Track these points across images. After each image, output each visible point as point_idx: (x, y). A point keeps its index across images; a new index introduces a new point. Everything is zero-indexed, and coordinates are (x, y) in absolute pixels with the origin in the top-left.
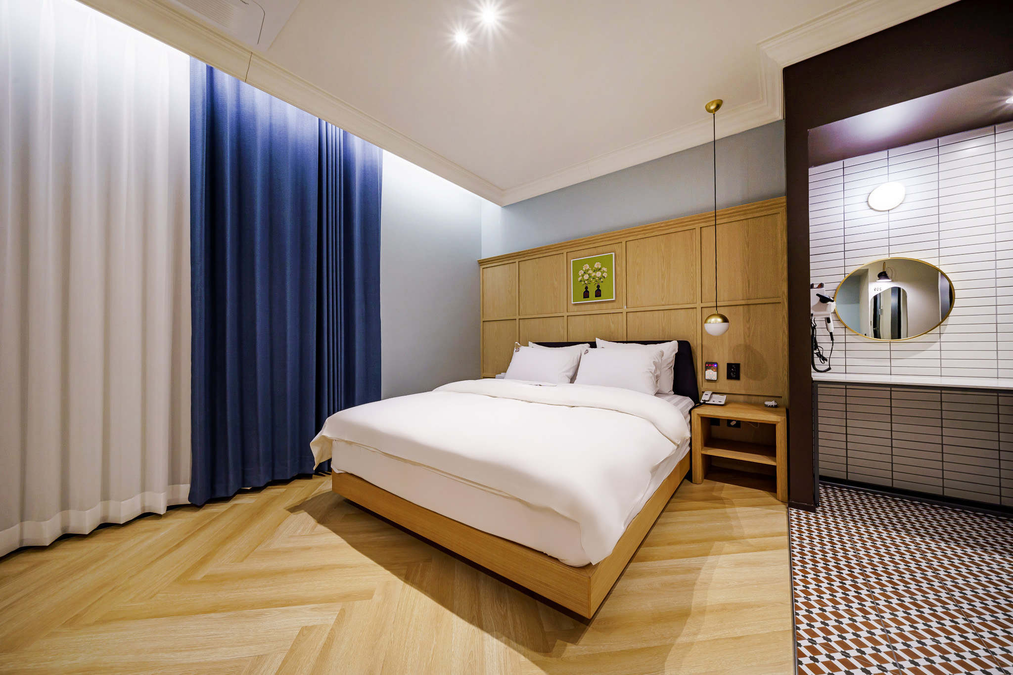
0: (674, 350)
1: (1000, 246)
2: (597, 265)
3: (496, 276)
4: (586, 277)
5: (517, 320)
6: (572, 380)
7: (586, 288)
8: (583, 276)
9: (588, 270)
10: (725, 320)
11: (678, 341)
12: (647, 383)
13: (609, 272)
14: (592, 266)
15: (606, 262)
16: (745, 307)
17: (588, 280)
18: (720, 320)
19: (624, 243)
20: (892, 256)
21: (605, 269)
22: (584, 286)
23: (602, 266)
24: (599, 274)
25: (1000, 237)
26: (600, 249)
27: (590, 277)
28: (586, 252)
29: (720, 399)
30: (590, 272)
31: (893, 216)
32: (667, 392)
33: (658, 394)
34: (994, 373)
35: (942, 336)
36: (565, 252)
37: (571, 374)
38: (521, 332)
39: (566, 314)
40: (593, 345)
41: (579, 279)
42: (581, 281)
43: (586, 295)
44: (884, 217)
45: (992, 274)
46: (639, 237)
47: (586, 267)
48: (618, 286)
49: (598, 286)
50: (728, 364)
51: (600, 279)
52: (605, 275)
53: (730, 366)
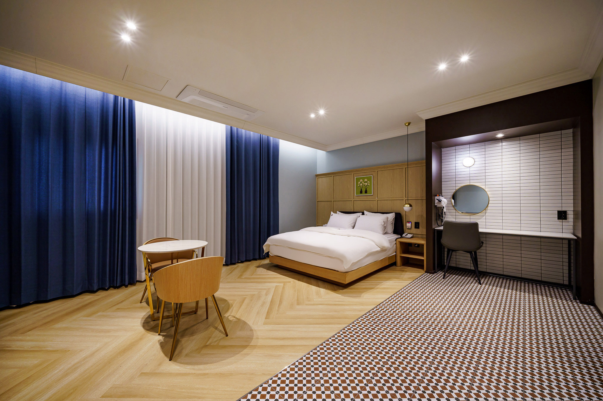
0: (393, 217)
1: (504, 182)
2: (366, 180)
3: (322, 181)
4: (361, 185)
5: (333, 201)
6: (353, 227)
7: (361, 189)
8: (360, 184)
9: (362, 182)
10: (411, 206)
11: (395, 213)
12: (380, 229)
13: (371, 183)
14: (363, 180)
15: (369, 179)
16: (421, 200)
17: (362, 186)
18: (409, 206)
19: (376, 172)
20: (471, 184)
21: (369, 182)
22: (361, 188)
23: (368, 181)
24: (366, 184)
25: (504, 179)
26: (367, 173)
27: (363, 185)
28: (361, 174)
29: (410, 236)
30: (363, 183)
31: (471, 169)
32: (390, 233)
33: (386, 233)
34: (501, 227)
35: (486, 214)
36: (353, 173)
37: (353, 225)
38: (334, 207)
39: (353, 200)
40: (363, 214)
41: (359, 185)
42: (359, 186)
43: (361, 192)
44: (468, 169)
45: (501, 192)
46: (382, 170)
47: (361, 180)
48: (374, 189)
49: (366, 189)
50: (415, 222)
51: (367, 186)
52: (369, 184)
53: (416, 223)
